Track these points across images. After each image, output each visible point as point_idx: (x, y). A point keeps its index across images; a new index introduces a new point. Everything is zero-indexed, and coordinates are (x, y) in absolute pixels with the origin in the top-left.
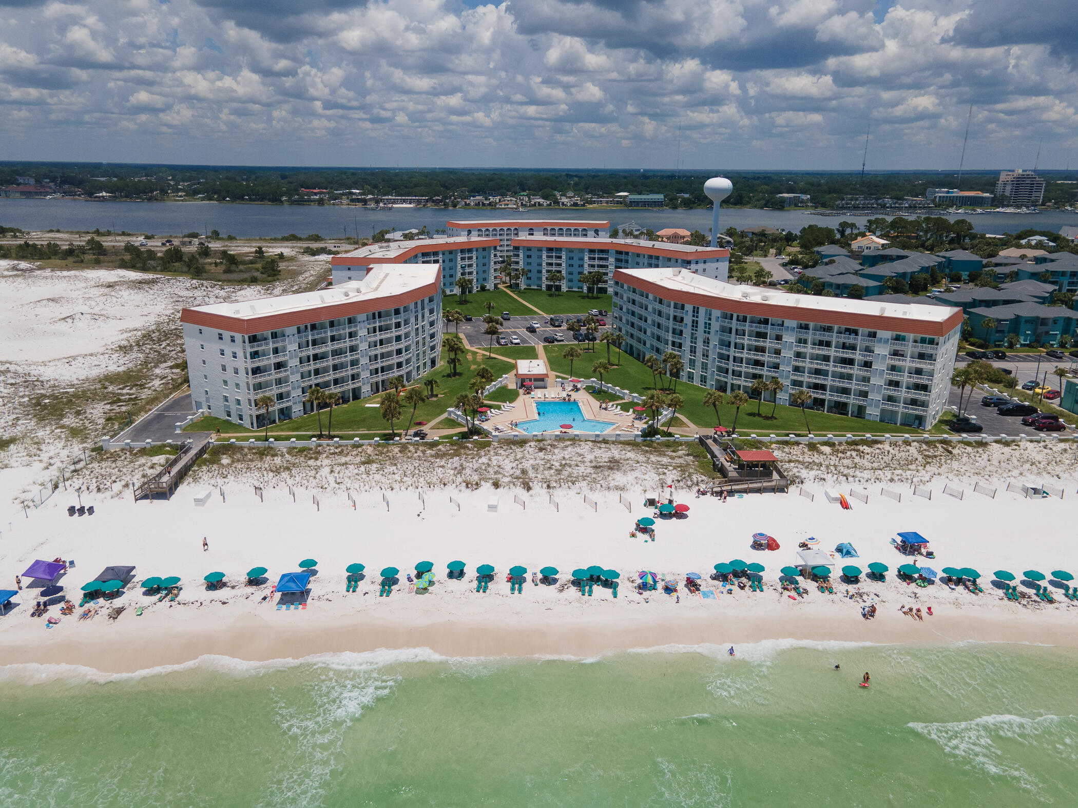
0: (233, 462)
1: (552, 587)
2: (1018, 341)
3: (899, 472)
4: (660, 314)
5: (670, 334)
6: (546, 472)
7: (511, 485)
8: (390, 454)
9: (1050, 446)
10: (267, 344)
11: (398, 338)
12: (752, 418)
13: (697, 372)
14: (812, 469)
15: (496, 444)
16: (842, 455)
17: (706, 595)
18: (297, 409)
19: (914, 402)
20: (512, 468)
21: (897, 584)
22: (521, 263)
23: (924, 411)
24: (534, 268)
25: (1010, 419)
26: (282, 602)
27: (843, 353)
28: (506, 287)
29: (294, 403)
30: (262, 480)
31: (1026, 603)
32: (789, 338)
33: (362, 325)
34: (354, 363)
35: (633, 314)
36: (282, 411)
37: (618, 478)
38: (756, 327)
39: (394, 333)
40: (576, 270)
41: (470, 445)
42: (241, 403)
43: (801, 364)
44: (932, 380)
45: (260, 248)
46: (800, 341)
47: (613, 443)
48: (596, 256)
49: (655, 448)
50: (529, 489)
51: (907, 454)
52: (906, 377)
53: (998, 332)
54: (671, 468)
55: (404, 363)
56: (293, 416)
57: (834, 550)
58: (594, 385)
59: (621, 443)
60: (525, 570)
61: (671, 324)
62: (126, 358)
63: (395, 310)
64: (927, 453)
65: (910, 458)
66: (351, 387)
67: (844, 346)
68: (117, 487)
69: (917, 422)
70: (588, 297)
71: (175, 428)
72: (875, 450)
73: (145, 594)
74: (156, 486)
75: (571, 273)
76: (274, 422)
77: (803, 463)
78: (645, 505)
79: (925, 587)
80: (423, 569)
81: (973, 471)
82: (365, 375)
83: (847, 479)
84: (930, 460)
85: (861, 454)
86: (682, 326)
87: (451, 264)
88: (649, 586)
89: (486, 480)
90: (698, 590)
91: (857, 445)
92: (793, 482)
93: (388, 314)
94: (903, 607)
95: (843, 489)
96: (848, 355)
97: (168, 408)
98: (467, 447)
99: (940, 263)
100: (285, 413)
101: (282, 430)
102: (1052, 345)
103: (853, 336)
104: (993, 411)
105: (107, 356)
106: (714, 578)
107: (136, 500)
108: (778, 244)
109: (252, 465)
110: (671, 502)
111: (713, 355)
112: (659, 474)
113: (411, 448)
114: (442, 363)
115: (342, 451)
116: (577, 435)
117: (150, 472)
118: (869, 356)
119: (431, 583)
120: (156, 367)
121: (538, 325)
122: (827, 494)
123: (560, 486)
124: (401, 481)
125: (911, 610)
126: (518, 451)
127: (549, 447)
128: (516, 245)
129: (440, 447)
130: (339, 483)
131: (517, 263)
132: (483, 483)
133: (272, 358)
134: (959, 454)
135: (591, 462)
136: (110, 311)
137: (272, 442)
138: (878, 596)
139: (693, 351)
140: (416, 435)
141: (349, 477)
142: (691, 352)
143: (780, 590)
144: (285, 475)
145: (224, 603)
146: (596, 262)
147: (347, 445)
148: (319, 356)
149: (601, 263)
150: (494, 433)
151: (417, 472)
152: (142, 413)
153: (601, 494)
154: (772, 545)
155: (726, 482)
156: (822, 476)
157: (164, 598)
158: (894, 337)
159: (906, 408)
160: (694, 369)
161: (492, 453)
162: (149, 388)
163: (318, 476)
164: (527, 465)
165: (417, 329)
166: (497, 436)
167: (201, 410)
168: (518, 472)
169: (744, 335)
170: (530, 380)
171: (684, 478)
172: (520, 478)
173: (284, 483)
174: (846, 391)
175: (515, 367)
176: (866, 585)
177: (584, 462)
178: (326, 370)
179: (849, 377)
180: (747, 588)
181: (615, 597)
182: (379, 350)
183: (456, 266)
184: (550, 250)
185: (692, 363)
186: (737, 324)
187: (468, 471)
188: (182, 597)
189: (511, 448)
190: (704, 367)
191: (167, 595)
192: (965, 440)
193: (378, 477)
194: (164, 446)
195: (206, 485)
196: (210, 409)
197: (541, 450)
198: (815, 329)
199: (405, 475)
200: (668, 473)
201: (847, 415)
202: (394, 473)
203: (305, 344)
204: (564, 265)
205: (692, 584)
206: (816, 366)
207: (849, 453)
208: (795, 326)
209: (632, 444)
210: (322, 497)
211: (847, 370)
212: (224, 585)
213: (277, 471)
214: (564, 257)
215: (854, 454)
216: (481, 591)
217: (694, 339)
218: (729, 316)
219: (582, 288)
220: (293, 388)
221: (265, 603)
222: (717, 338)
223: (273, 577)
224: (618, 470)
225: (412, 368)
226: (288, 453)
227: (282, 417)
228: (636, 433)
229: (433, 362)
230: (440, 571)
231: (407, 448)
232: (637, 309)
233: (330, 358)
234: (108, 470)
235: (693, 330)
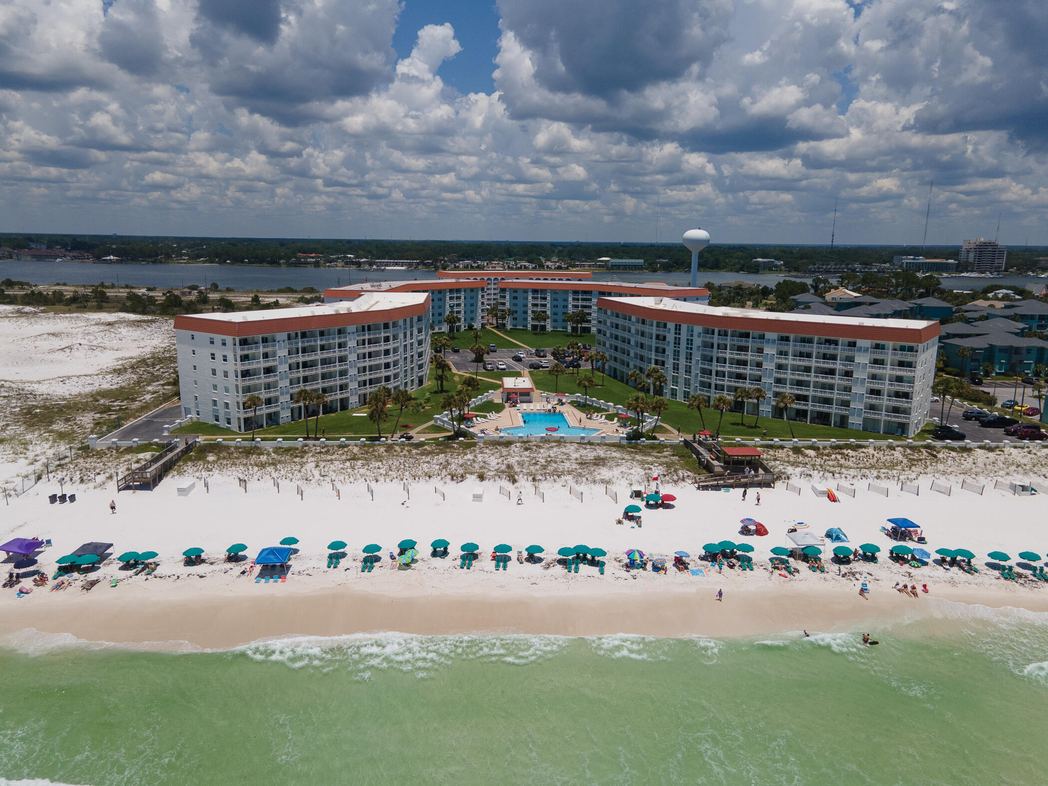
0: (219, 459)
1: (537, 565)
2: (994, 370)
3: (885, 471)
4: (643, 334)
5: (653, 353)
6: (532, 468)
7: (497, 478)
8: (376, 453)
9: (1034, 451)
10: (257, 348)
11: (387, 352)
12: (736, 427)
13: (680, 389)
14: (798, 466)
15: (482, 445)
16: (827, 458)
17: (694, 573)
18: (285, 415)
19: (896, 410)
20: (498, 464)
21: (889, 565)
22: (508, 304)
23: (906, 418)
24: (520, 309)
25: (992, 430)
26: (261, 575)
27: (824, 363)
28: (493, 328)
29: (282, 409)
30: (247, 473)
31: (1023, 582)
32: (770, 350)
33: (352, 336)
34: (343, 373)
35: (616, 337)
36: (269, 416)
37: (604, 473)
38: (738, 341)
39: (382, 347)
40: (560, 310)
41: (456, 446)
42: (230, 406)
43: (782, 376)
44: (913, 387)
45: (257, 297)
46: (781, 353)
47: (598, 445)
48: (580, 297)
49: (640, 449)
50: (514, 481)
51: (892, 457)
52: (887, 384)
53: (973, 360)
54: (656, 464)
55: (392, 377)
56: (281, 421)
57: (823, 536)
58: (579, 400)
59: (606, 445)
60: (509, 549)
61: (654, 343)
62: (119, 378)
63: (384, 324)
64: (912, 457)
65: (895, 461)
66: (339, 397)
67: (825, 357)
68: (100, 479)
69: (900, 430)
70: (572, 336)
71: (163, 430)
72: (860, 453)
73: (122, 568)
74: (140, 476)
75: (555, 314)
76: (262, 426)
77: (788, 462)
78: (631, 497)
79: (918, 567)
80: (406, 547)
81: (959, 472)
82: (353, 385)
83: (834, 475)
84: (916, 463)
85: (846, 457)
86: (664, 344)
87: (440, 303)
88: (636, 565)
89: (471, 473)
90: (687, 568)
91: (841, 448)
92: (779, 478)
93: (377, 328)
94: (898, 584)
95: (831, 484)
96: (829, 365)
97: (156, 416)
98: (453, 447)
99: (912, 308)
100: (273, 418)
101: (269, 433)
102: (1028, 374)
103: (833, 346)
104: (974, 425)
105: (101, 376)
106: (702, 558)
107: (119, 490)
108: (755, 297)
109: (238, 462)
110: (657, 493)
111: (695, 370)
112: (645, 469)
113: (397, 448)
114: (430, 383)
115: (328, 451)
116: (562, 437)
117: (135, 466)
118: (850, 365)
119: (414, 561)
120: (148, 385)
122: (813, 488)
123: (546, 479)
124: (386, 474)
125: (906, 586)
126: (504, 451)
127: (535, 447)
128: (503, 287)
129: (426, 447)
130: (323, 476)
131: (504, 304)
132: (468, 475)
133: (262, 362)
134: (943, 458)
135: (576, 459)
136: (107, 344)
137: (258, 442)
138: (871, 575)
139: (676, 368)
140: (402, 437)
141: (334, 471)
142: (674, 369)
143: (770, 569)
144: (270, 469)
145: (201, 577)
146: (580, 303)
147: (333, 446)
148: (309, 364)
149: (585, 303)
150: (479, 435)
151: (402, 467)
152: (131, 419)
153: (586, 487)
154: (761, 531)
155: (712, 476)
156: (808, 472)
157: (140, 572)
158: (874, 346)
159: (888, 416)
160: (677, 386)
161: (478, 451)
162: (140, 401)
163: (303, 470)
164: (513, 461)
165: (405, 346)
166: (482, 437)
167: (189, 416)
168: (504, 467)
169: (726, 349)
170: (516, 394)
171: (670, 473)
172: (506, 472)
173: (268, 476)
174: (828, 401)
175: (502, 386)
176: (859, 566)
177: (569, 459)
178: (314, 378)
179: (831, 387)
180: (736, 568)
181: (602, 574)
182: (368, 363)
183: (445, 305)
184: (535, 291)
185: (675, 381)
186: (719, 339)
187: (453, 467)
188: (159, 571)
189: (497, 448)
190: (687, 383)
191: (143, 569)
192: (949, 445)
193: (362, 471)
194: (151, 444)
195: (191, 478)
196: (198, 414)
197: (526, 449)
198: (795, 341)
199: (391, 470)
200: (653, 468)
201: (830, 425)
202: (379, 468)
203: (294, 350)
204: (548, 305)
205: (680, 563)
206: (797, 377)
207: (833, 456)
208: (776, 338)
209: (618, 446)
210: (307, 489)
211: (829, 380)
212: (203, 561)
213: (262, 466)
214: (549, 298)
215: (839, 457)
216: (465, 568)
217: (676, 354)
218: (710, 331)
219: (566, 328)
220: (282, 394)
221: (243, 577)
222: (699, 353)
223: (252, 553)
224: (603, 466)
225: (399, 383)
226: (274, 453)
227: (270, 422)
228: (621, 435)
229: (421, 382)
230: (424, 549)
231: (393, 448)
232: (620, 333)
233: (319, 366)
234: (92, 464)
235: (675, 347)
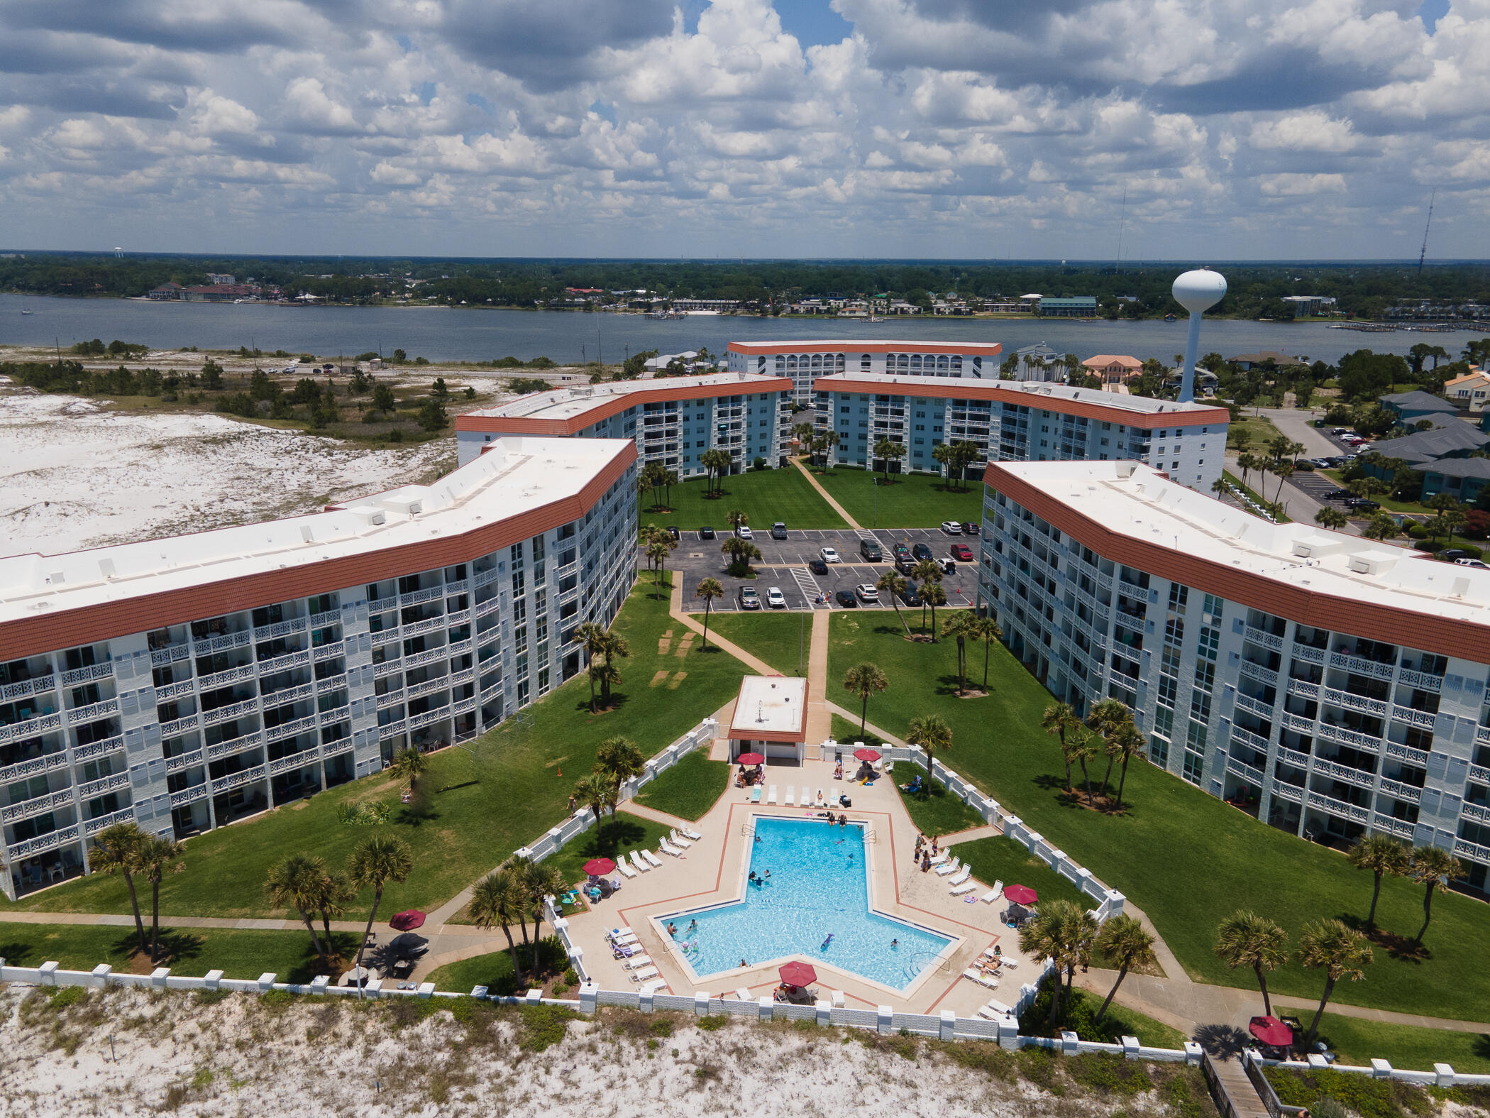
4: (1086, 584)
5: (1110, 638)
10: (48, 684)
11: (460, 633)
13: (1178, 745)
15: (582, 1029)
18: (156, 829)
22: (831, 421)
24: (853, 430)
28: (803, 463)
29: (143, 818)
32: (1459, 707)
33: (353, 612)
34: (335, 700)
35: (1025, 566)
36: (103, 841)
38: (1355, 665)
39: (447, 622)
40: (928, 435)
41: (504, 1035)
45: (441, 381)
47: (930, 1052)
48: (967, 412)
55: (479, 684)
58: (912, 762)
59: (953, 1053)
61: (1113, 615)
63: (451, 570)
66: (323, 756)
70: (948, 486)
75: (919, 442)
76: (80, 869)
82: (363, 726)
86: (1140, 625)
87: (701, 423)
93: (431, 581)
98: (496, 1040)
108: (1300, 384)
111: (1222, 713)
113: (346, 1024)
121: (835, 557)
127: (732, 1064)
128: (823, 390)
131: (824, 420)
133: (67, 717)
139: (1168, 689)
142: (1162, 691)
146: (967, 424)
147: (180, 996)
148: (224, 697)
149: (976, 424)
160: (1167, 735)
161: (552, 1081)
165: (519, 604)
169: (1317, 681)
170: (761, 744)
178: (245, 726)
182: (405, 665)
183: (710, 427)
184: (882, 399)
185: (1164, 720)
186: (1296, 649)
189: (617, 1061)
190: (1197, 735)
197: (702, 1078)
203: (174, 671)
204: (907, 426)
214: (907, 412)
217: (1171, 660)
218: (1272, 624)
219: (938, 469)
220: (141, 782)
222: (1236, 672)
225: (501, 691)
232: (1033, 560)
233: (258, 697)
235: (1168, 639)
